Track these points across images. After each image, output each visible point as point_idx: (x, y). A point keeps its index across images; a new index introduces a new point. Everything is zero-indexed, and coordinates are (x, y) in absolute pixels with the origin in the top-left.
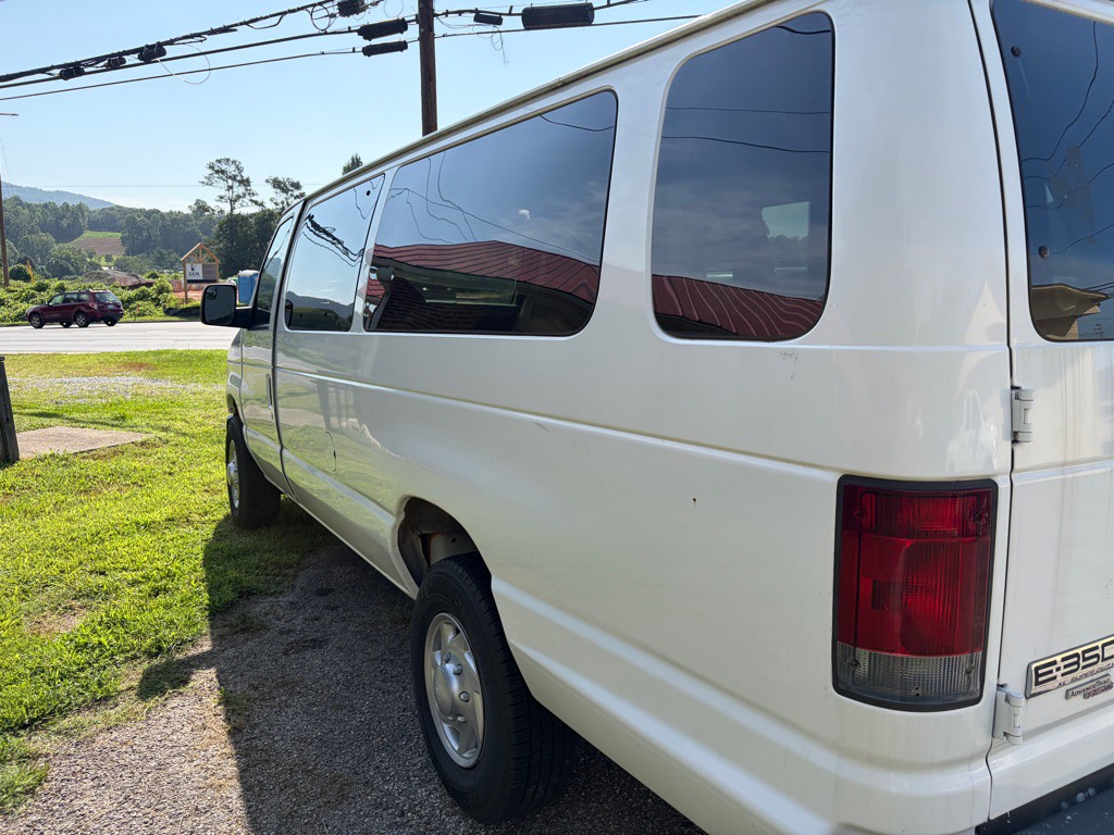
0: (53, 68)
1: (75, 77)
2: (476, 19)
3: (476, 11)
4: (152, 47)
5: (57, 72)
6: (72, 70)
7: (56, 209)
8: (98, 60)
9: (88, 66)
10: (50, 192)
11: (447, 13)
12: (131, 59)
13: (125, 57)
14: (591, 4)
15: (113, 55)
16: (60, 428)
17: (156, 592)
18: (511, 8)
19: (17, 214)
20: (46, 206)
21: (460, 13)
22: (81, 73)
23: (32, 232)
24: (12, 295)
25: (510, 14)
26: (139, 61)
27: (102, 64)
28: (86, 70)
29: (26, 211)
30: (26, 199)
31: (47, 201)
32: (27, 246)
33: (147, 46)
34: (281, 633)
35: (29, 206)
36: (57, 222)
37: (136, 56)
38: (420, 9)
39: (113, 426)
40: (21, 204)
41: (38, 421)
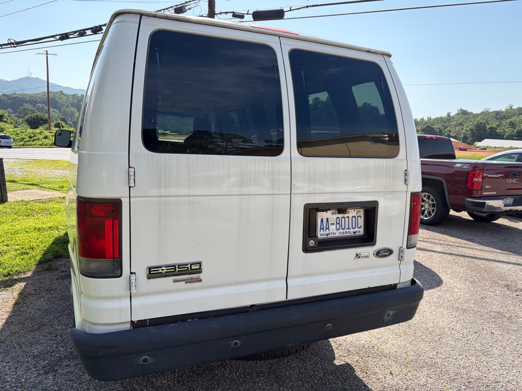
0: (57, 35)
1: (65, 39)
2: (233, 16)
3: (233, 13)
4: (97, 27)
5: (58, 37)
6: (64, 37)
7: (78, 97)
8: (75, 32)
9: (71, 35)
10: (76, 89)
11: (221, 13)
12: (89, 32)
13: (86, 31)
14: (283, 10)
15: (81, 30)
16: (35, 190)
17: (22, 254)
18: (248, 11)
19: (61, 98)
20: (74, 95)
21: (226, 13)
22: (68, 38)
23: (67, 107)
24: (51, 134)
25: (248, 14)
26: (92, 33)
27: (76, 34)
28: (70, 36)
29: (65, 97)
30: (66, 92)
31: (74, 93)
32: (65, 113)
33: (95, 27)
34: (61, 272)
35: (66, 95)
36: (78, 103)
37: (90, 31)
38: (209, 11)
39: (57, 190)
40: (63, 94)
41: (27, 186)
